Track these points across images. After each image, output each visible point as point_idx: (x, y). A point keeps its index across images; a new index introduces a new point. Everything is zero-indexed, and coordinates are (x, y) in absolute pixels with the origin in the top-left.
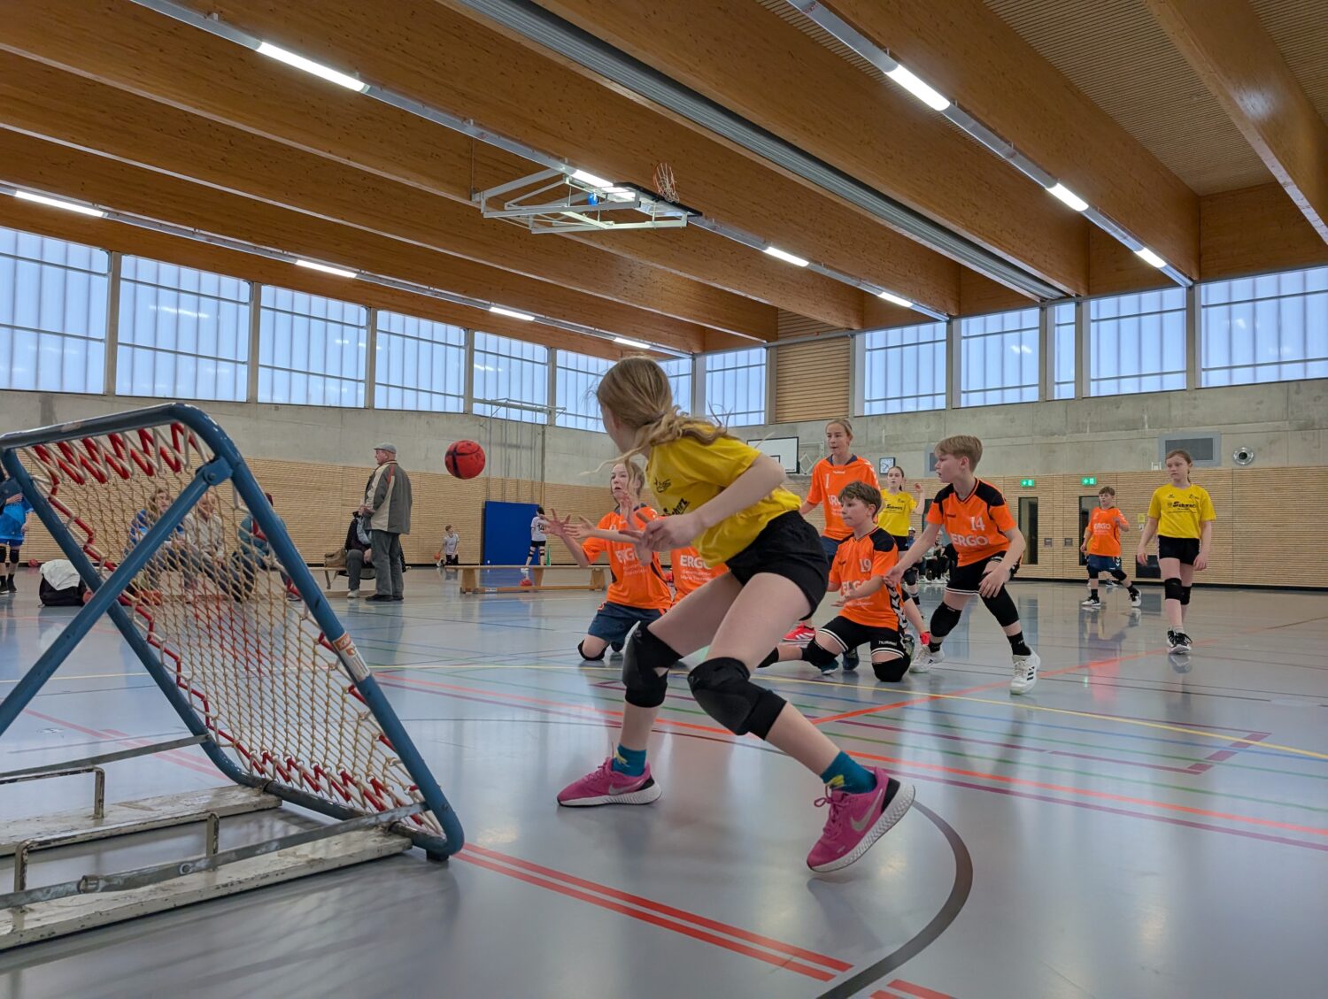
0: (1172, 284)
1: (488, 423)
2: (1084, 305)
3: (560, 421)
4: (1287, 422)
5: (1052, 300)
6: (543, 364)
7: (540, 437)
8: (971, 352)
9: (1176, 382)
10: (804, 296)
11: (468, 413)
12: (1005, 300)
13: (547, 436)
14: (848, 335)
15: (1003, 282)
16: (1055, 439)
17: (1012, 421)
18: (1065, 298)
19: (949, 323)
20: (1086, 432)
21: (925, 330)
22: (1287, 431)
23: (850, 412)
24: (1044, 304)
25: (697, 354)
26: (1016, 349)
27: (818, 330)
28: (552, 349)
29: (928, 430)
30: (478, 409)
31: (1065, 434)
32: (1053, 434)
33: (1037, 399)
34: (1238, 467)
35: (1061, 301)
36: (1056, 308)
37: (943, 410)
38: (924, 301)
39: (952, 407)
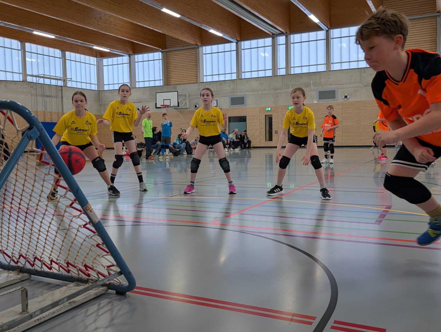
0: (320, 29)
1: (35, 86)
2: (289, 36)
3: (69, 84)
4: (361, 84)
5: (277, 34)
6: (59, 58)
7: (61, 91)
8: (246, 55)
9: (322, 68)
10: (177, 30)
11: (25, 81)
12: (259, 34)
13: (63, 91)
14: (196, 48)
15: (258, 27)
16: (279, 91)
17: (262, 84)
18: (282, 34)
19: (237, 43)
20: (290, 88)
21: (227, 46)
22: (361, 87)
23: (198, 80)
24: (274, 36)
25: (131, 54)
26: (263, 55)
27: (183, 45)
28: (63, 51)
29: (230, 88)
30: (29, 79)
31: (282, 89)
32: (278, 89)
33: (271, 75)
34: (344, 101)
35: (280, 35)
36: (278, 37)
37: (236, 80)
38: (227, 34)
39: (239, 78)
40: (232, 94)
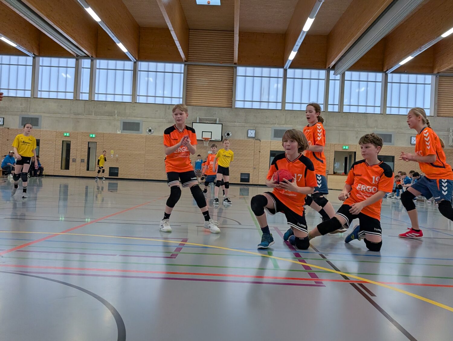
0: (128, 59)
2: (94, 61)
4: (165, 119)
5: (81, 56)
8: (44, 73)
9: (128, 99)
12: (60, 52)
15: (61, 44)
16: (80, 116)
17: (61, 106)
18: (87, 57)
19: (34, 58)
20: (92, 115)
21: (22, 59)
22: (165, 123)
24: (78, 58)
26: (64, 76)
29: (21, 106)
31: (84, 115)
32: (79, 114)
33: (72, 99)
34: (148, 135)
35: (85, 57)
36: (83, 60)
37: (30, 98)
38: (22, 45)
39: (34, 97)
40: (23, 113)
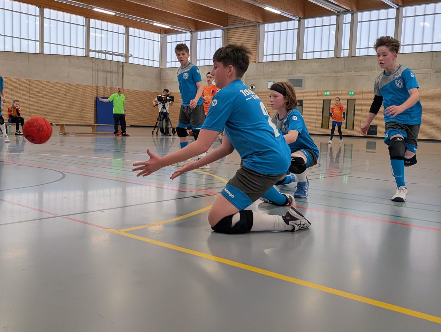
1: (97, 61)
2: (355, 14)
3: (131, 60)
4: (431, 70)
5: (341, 13)
6: (123, 34)
7: (121, 67)
8: (309, 34)
10: (235, 7)
11: (87, 56)
13: (124, 67)
14: (257, 25)
16: (340, 74)
17: (323, 66)
18: (347, 11)
19: (299, 21)
20: (352, 72)
22: (431, 73)
23: (257, 59)
24: (338, 14)
25: (194, 31)
27: (245, 22)
28: (127, 27)
29: (289, 69)
30: (92, 54)
31: (343, 72)
32: (339, 72)
33: (333, 57)
36: (344, 15)
37: (295, 60)
38: (287, 11)
39: (299, 59)
40: (290, 75)
